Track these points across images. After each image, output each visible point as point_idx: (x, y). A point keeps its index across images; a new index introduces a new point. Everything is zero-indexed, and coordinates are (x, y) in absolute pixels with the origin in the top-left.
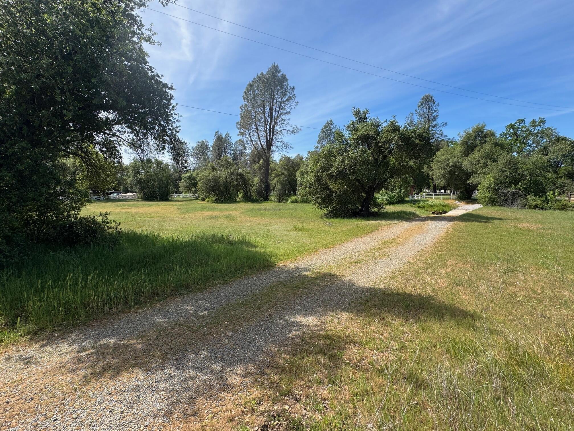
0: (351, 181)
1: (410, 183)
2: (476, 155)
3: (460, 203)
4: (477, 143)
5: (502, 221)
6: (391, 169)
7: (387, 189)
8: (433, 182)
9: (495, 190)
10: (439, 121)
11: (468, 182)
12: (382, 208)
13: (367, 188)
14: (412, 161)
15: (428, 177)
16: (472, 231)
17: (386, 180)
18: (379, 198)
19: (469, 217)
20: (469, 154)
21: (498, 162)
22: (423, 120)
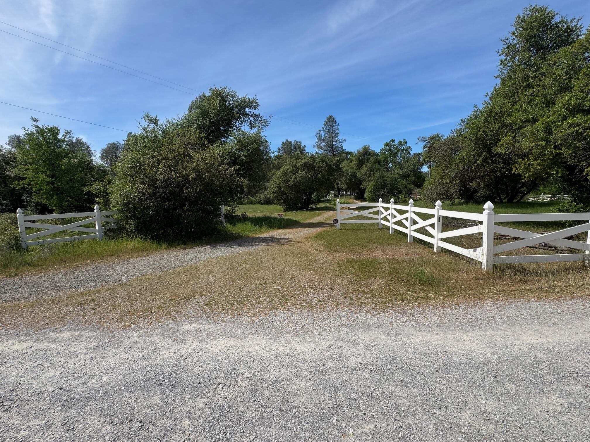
2: (365, 168)
3: (357, 201)
4: (365, 159)
8: (337, 186)
9: (374, 192)
10: (340, 138)
11: (361, 186)
20: (361, 167)
22: (328, 136)
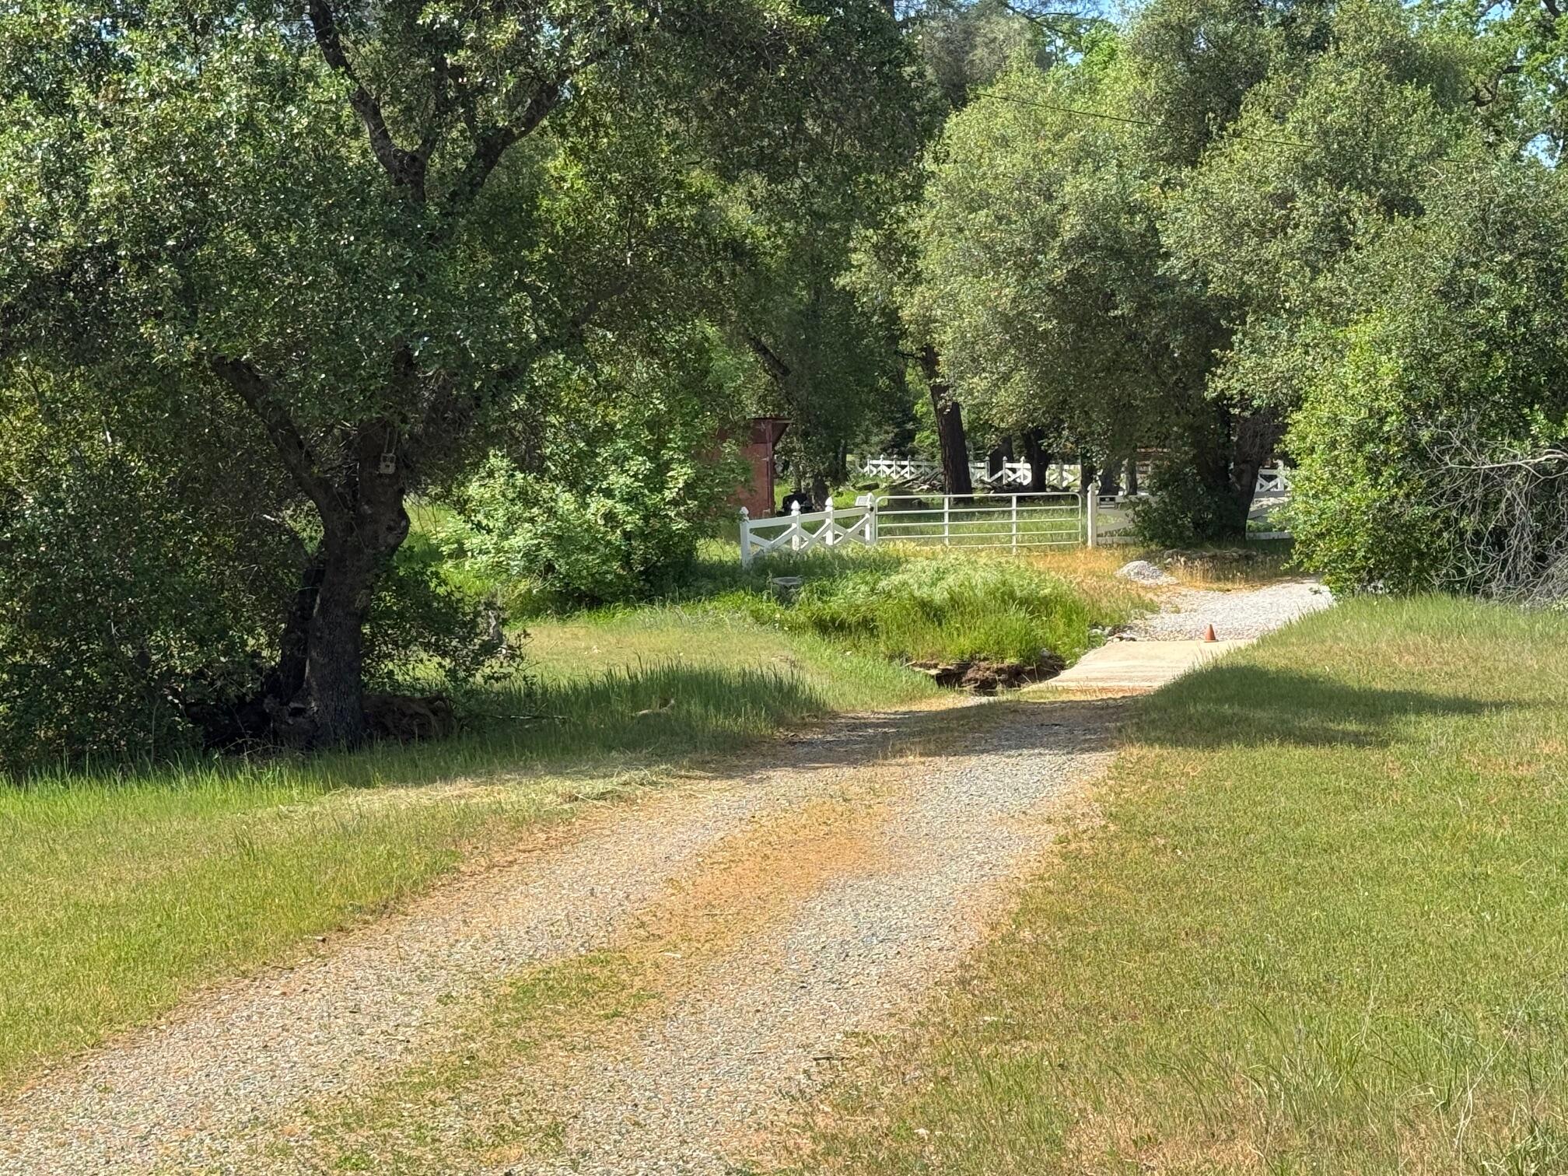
0: (165, 377)
1: (733, 402)
2: (1261, 149)
3: (1165, 579)
4: (1260, 45)
5: (1476, 726)
6: (553, 269)
7: (529, 461)
8: (937, 390)
9: (1417, 453)
11: (1215, 387)
12: (490, 649)
13: (330, 453)
14: (740, 191)
15: (893, 339)
16: (1264, 829)
17: (512, 376)
18: (460, 553)
19: (1229, 699)
20: (1208, 134)
21: (1420, 212)
